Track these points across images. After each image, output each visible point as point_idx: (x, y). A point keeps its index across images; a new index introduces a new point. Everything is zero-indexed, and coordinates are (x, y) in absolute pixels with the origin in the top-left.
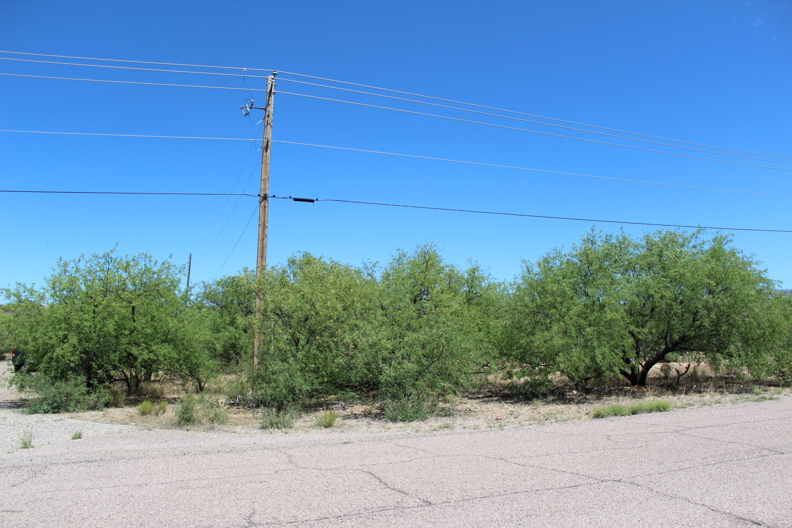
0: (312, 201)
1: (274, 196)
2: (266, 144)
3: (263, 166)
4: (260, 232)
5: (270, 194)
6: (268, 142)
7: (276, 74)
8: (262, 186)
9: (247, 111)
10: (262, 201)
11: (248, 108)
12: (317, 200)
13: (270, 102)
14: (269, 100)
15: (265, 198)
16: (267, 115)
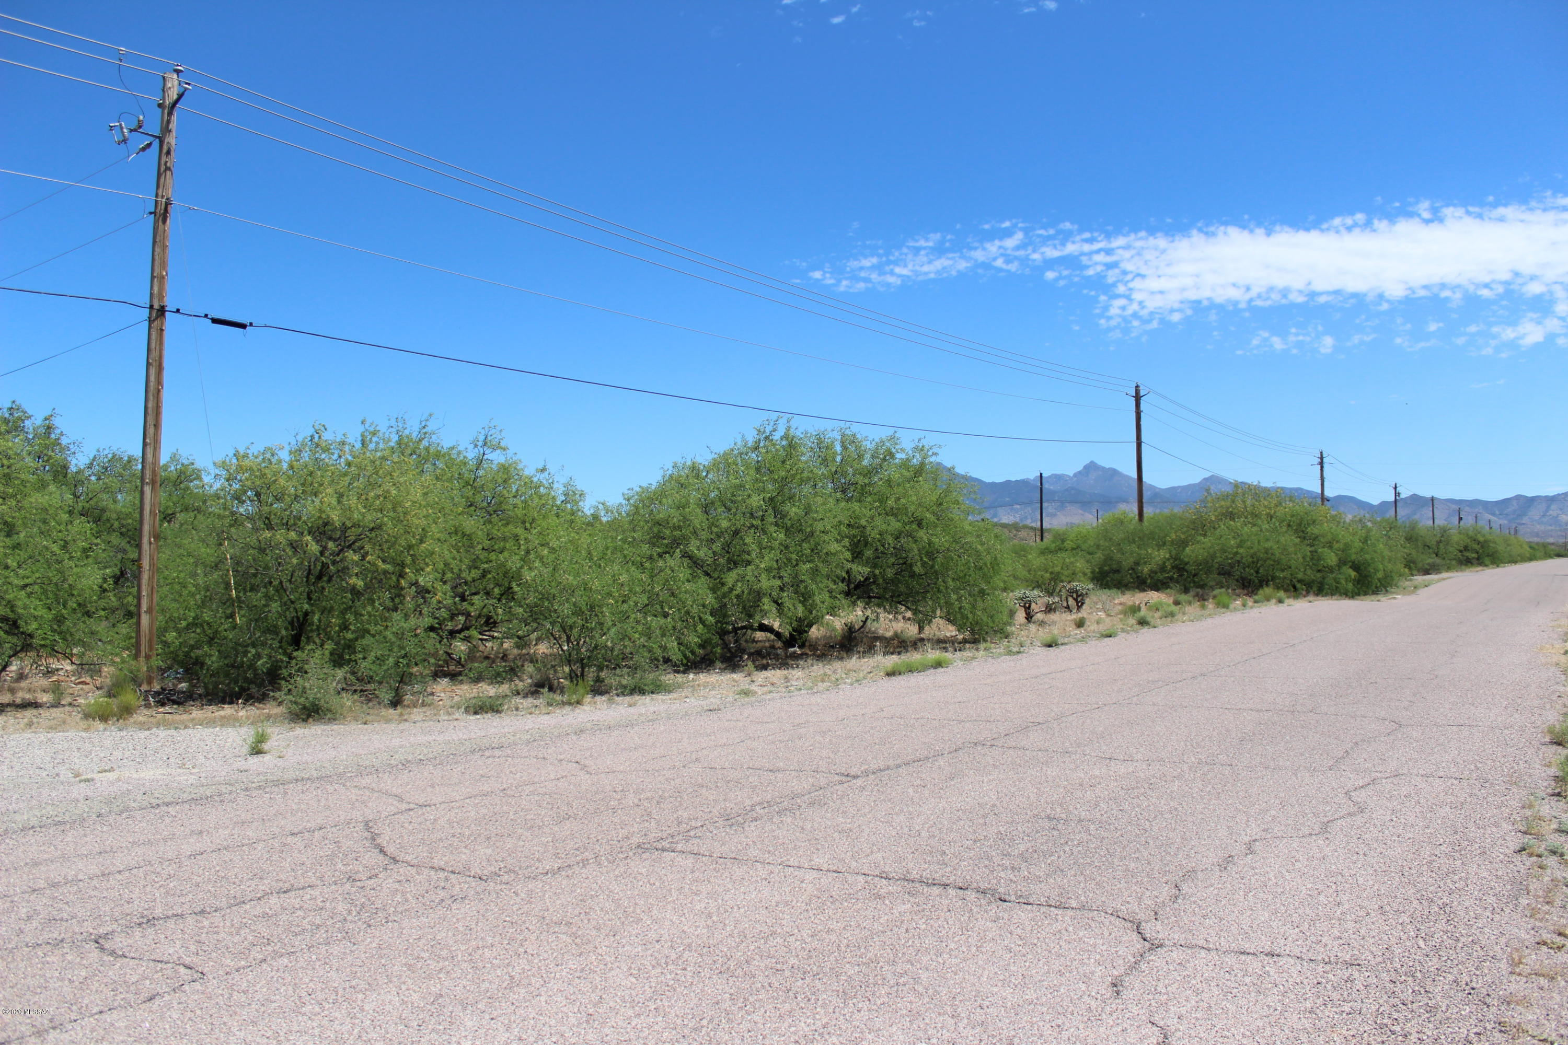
0: (243, 326)
1: (178, 311)
2: (163, 207)
3: (158, 250)
4: (152, 378)
5: (170, 305)
6: (167, 204)
7: (181, 71)
8: (156, 288)
9: (124, 136)
10: (156, 318)
11: (125, 130)
12: (251, 324)
13: (171, 126)
14: (169, 122)
15: (162, 311)
16: (165, 151)
